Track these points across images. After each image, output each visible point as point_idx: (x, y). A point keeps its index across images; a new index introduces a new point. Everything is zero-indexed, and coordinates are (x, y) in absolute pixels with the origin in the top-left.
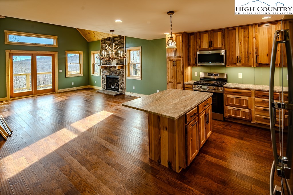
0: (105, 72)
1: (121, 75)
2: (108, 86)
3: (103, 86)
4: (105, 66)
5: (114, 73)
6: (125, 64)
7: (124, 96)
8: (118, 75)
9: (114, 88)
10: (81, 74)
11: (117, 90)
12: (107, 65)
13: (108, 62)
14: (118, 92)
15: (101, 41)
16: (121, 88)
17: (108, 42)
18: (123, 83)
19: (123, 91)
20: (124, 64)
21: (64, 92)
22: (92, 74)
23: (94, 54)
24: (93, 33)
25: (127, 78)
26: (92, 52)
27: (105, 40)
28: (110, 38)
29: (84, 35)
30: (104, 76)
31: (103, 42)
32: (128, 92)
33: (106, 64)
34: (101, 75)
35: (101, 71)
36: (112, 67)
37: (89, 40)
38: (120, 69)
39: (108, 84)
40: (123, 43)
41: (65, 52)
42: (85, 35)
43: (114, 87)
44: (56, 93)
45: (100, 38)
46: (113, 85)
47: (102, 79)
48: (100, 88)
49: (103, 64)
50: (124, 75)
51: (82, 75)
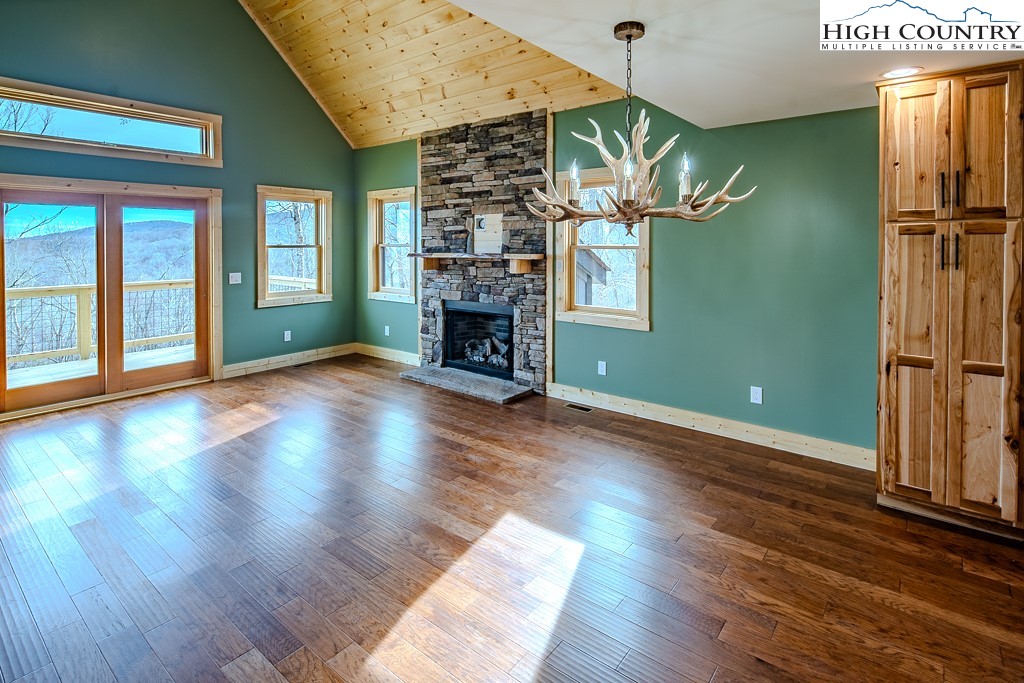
0: (442, 285)
1: (528, 303)
2: (453, 349)
3: (429, 352)
4: (440, 259)
5: (489, 293)
6: (549, 252)
7: (545, 403)
8: (513, 301)
9: (482, 359)
10: (321, 292)
11: (507, 373)
12: (455, 255)
13: (456, 239)
14: (509, 383)
15: (419, 145)
16: (528, 366)
17: (457, 146)
18: (541, 341)
19: (541, 381)
20: (545, 249)
21: (247, 377)
22: (371, 295)
23: (380, 202)
24: (386, 107)
25: (563, 316)
26: (372, 195)
27: (440, 137)
28: (468, 126)
29: (337, 115)
30: (436, 305)
31: (432, 147)
32: (566, 387)
33: (448, 250)
34: (420, 298)
35: (420, 280)
36: (479, 265)
37: (356, 140)
38: (522, 275)
39: (453, 340)
40: (541, 148)
41: (256, 193)
42: (345, 117)
43: (484, 356)
44: (212, 381)
45: (417, 128)
46: (474, 347)
47: (421, 317)
48: (412, 359)
49: (429, 250)
50: (544, 306)
51: (328, 297)
